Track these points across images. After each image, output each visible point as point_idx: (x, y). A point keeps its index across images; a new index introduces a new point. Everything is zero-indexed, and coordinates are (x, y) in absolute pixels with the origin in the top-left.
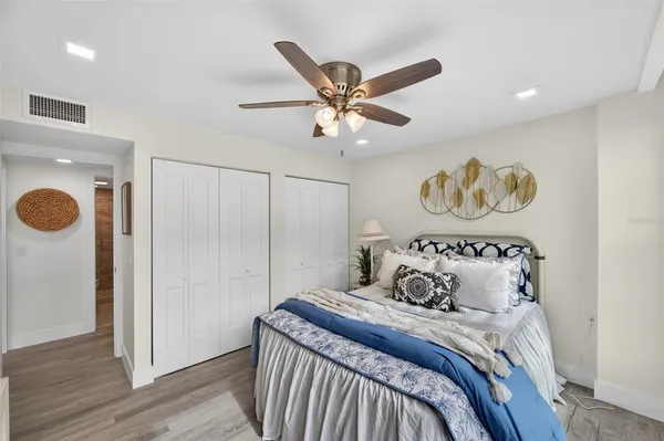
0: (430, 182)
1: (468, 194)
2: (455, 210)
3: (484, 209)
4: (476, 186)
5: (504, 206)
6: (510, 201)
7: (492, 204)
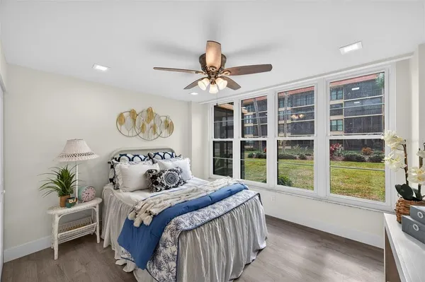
0: (125, 114)
1: (148, 126)
2: (141, 135)
3: (156, 136)
4: (152, 122)
5: (163, 135)
6: (165, 132)
7: (159, 133)
